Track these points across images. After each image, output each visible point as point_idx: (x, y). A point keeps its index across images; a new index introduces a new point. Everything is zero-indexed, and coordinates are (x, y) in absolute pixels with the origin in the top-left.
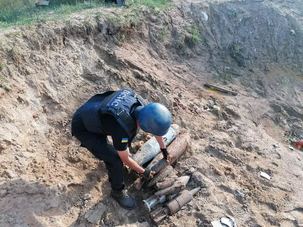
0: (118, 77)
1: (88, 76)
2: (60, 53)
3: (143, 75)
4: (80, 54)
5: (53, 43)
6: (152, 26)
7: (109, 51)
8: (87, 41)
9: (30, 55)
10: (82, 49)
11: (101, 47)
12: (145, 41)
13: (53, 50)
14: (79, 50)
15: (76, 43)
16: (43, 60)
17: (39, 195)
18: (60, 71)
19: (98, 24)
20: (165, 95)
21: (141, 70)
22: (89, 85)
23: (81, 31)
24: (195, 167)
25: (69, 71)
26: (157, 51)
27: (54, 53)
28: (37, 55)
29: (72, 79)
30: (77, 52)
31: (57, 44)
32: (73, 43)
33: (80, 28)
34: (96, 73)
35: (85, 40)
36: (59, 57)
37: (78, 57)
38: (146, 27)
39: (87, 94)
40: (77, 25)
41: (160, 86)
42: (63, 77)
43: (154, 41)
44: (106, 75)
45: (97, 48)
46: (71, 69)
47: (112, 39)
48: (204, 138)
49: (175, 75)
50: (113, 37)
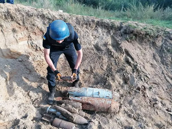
0: (111, 54)
1: (97, 47)
2: (90, 31)
3: (132, 62)
4: (101, 36)
5: (88, 25)
6: (168, 41)
7: (119, 41)
8: (109, 32)
9: (74, 26)
10: (103, 35)
11: (115, 37)
12: (156, 48)
13: (87, 28)
14: (101, 34)
15: (102, 31)
16: (79, 30)
17: (29, 71)
18: (83, 38)
19: (121, 26)
20: (136, 80)
21: (133, 59)
22: (93, 51)
23: (107, 25)
24: (100, 123)
25: (88, 40)
26: (162, 57)
27: (87, 30)
28: (77, 27)
29: (87, 44)
30: (100, 34)
31: (90, 27)
32: (100, 30)
33: (107, 24)
34: (101, 47)
35: (108, 31)
36: (88, 32)
37: (98, 37)
38: (162, 41)
39: (89, 53)
40: (106, 22)
41: (139, 73)
42: (83, 40)
43: (163, 50)
44: (106, 50)
45: (113, 37)
46: (89, 39)
47: (125, 36)
48: (137, 121)
49: (165, 78)
50: (126, 36)
